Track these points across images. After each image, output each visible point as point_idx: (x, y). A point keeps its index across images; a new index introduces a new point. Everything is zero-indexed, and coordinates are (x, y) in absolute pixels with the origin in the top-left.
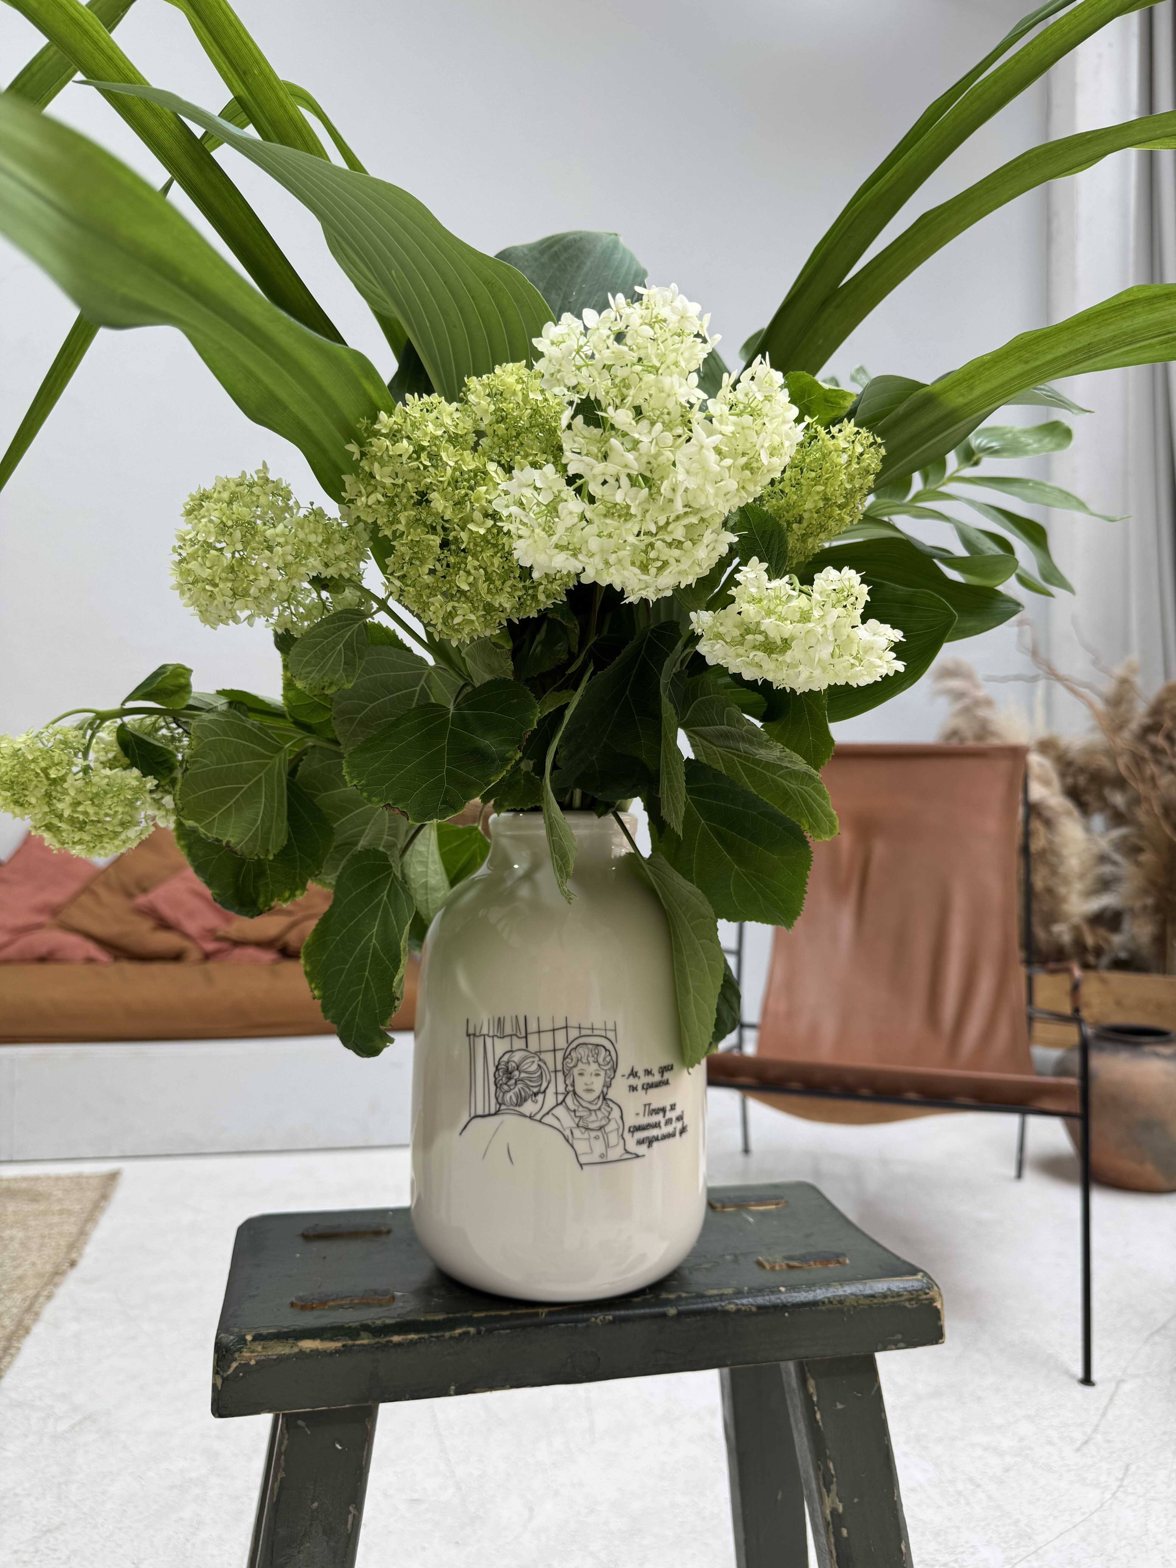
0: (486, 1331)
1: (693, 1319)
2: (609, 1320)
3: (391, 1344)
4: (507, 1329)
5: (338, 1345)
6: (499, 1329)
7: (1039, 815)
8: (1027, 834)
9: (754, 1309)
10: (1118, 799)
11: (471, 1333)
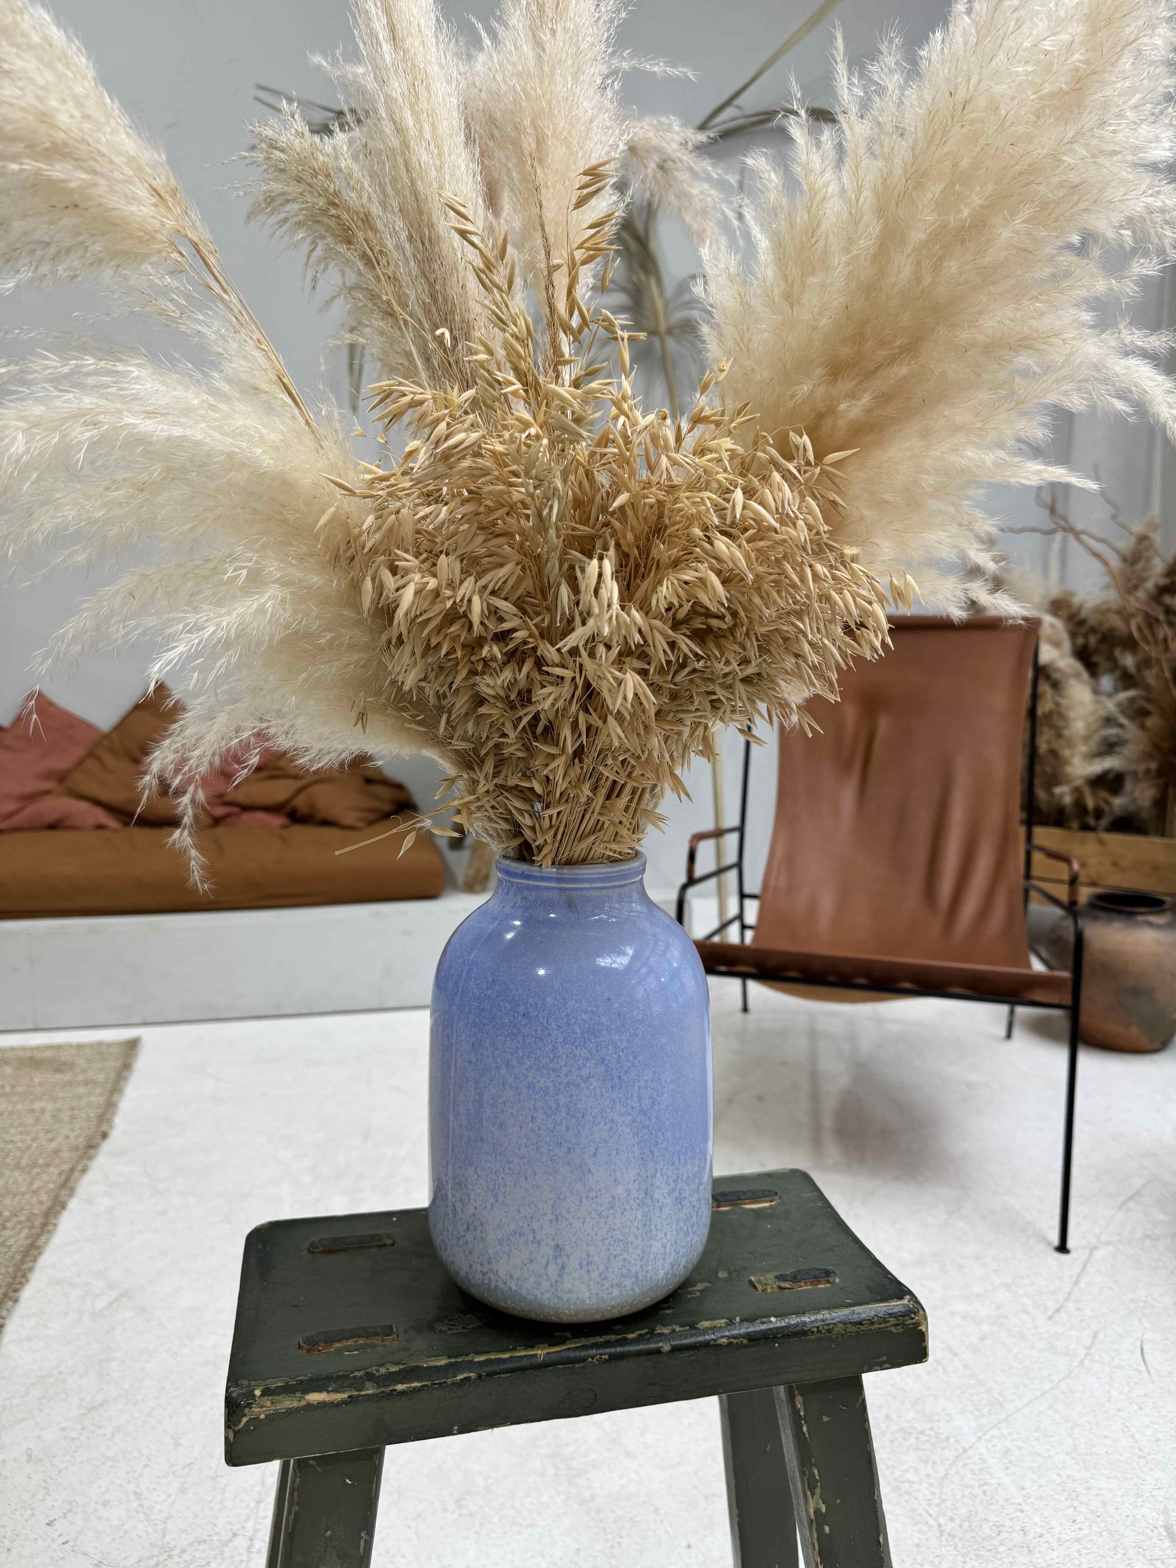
0: (486, 1376)
1: (687, 1354)
2: (606, 1359)
4: (507, 1372)
5: (345, 1396)
6: (499, 1373)
7: (1048, 677)
8: (1035, 697)
9: (745, 1341)
10: (1128, 661)
11: (472, 1379)
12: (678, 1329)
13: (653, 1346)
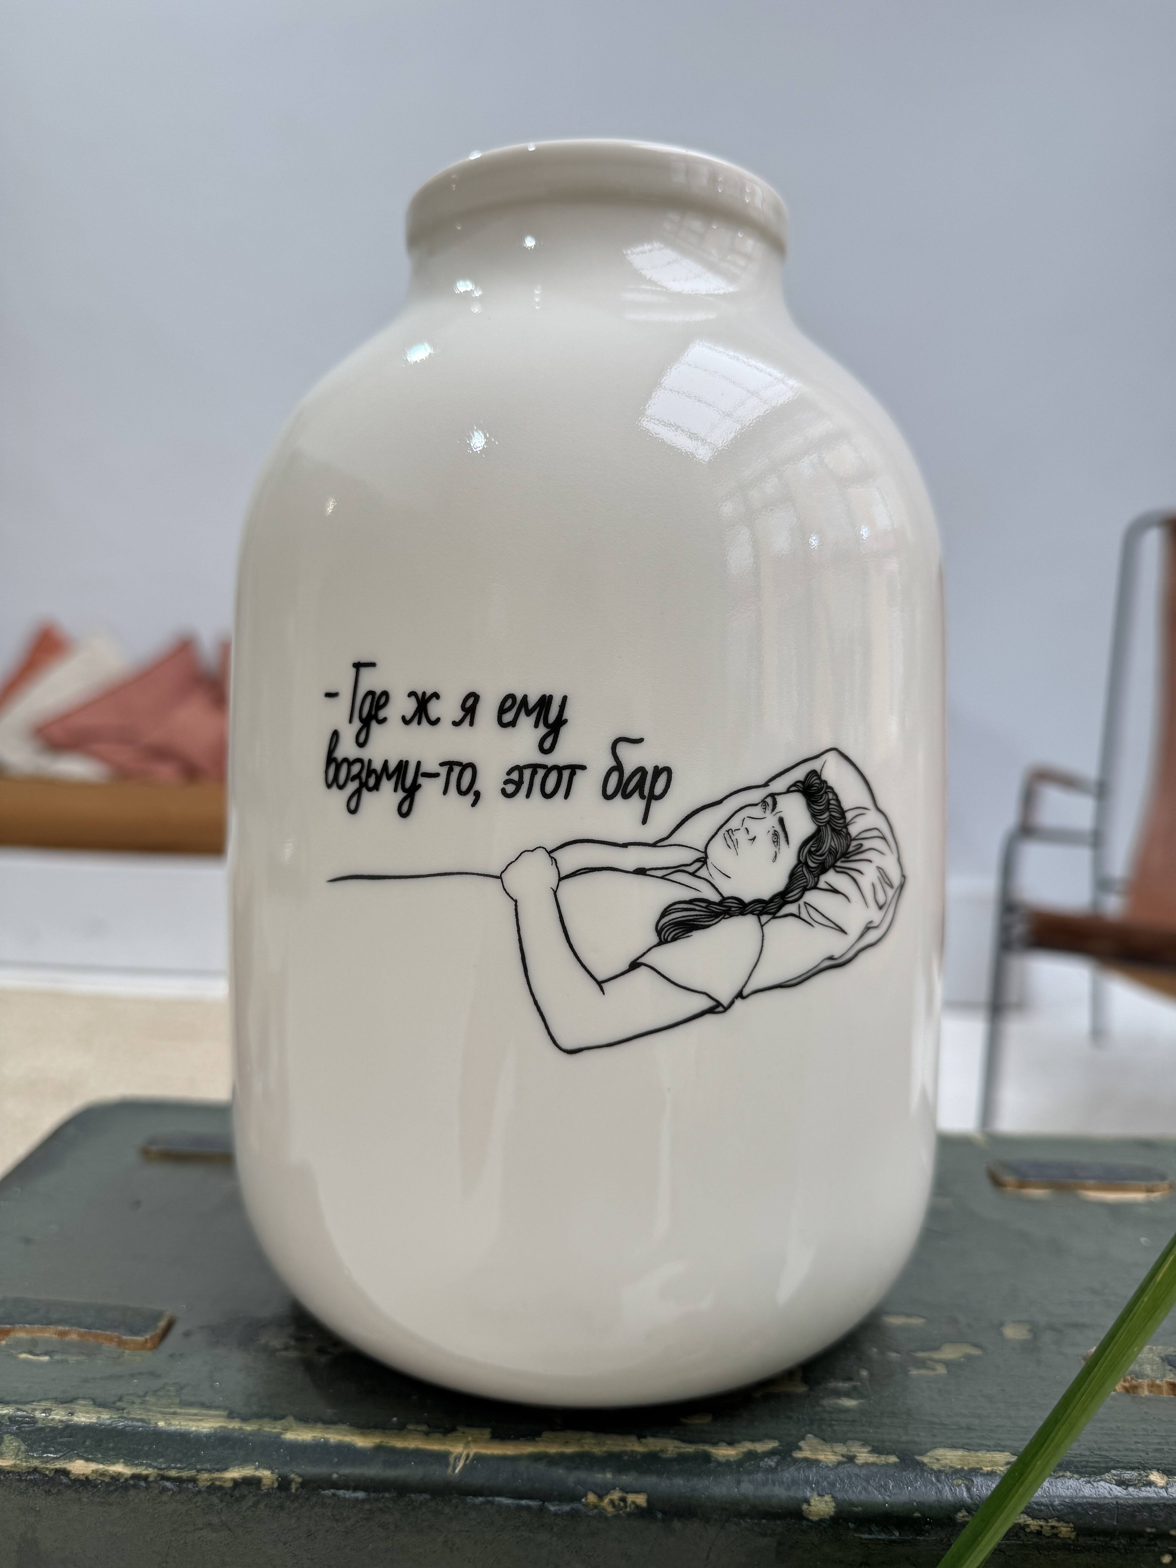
0: (303, 1485)
1: (883, 1536)
2: (637, 1507)
3: (65, 1480)
4: (356, 1489)
6: (335, 1485)
11: (264, 1485)
12: (864, 1456)
13: (780, 1493)
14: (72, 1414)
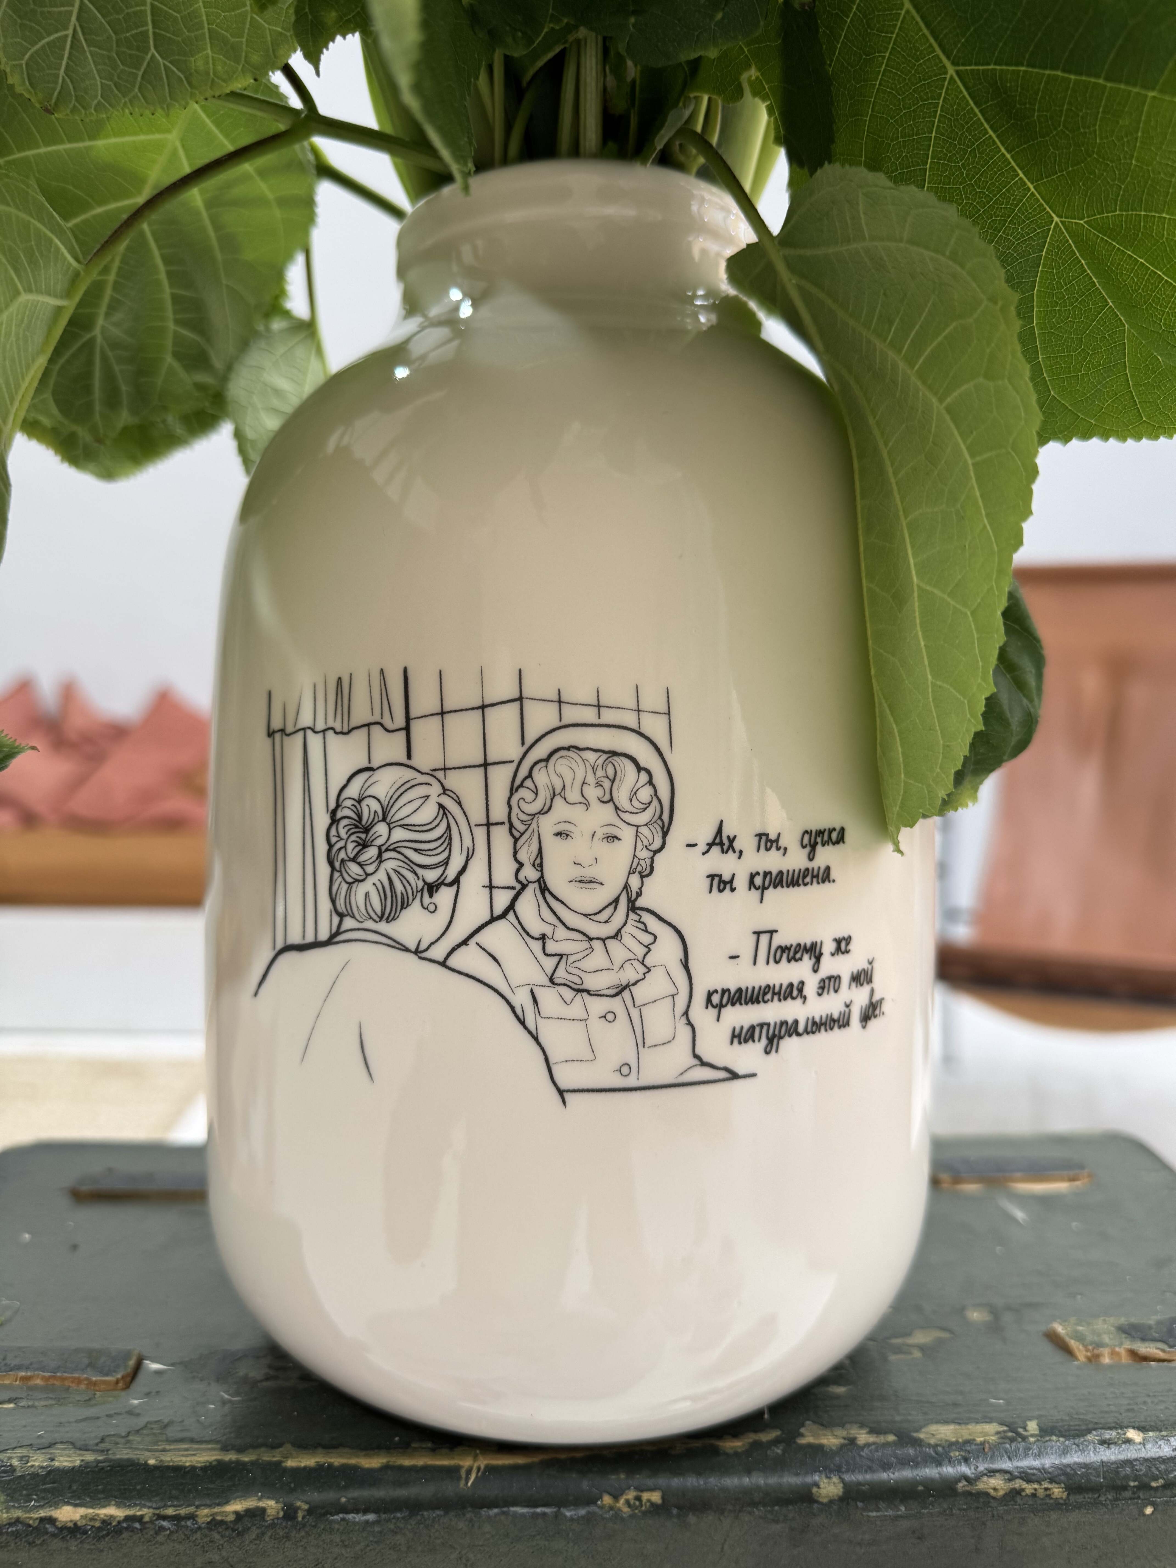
0: (310, 1512)
1: (890, 1513)
2: (653, 1504)
3: (50, 1528)
4: (366, 1511)
6: (345, 1510)
9: (1057, 1491)
11: (268, 1516)
12: (863, 1437)
13: (790, 1480)
14: (52, 1460)
